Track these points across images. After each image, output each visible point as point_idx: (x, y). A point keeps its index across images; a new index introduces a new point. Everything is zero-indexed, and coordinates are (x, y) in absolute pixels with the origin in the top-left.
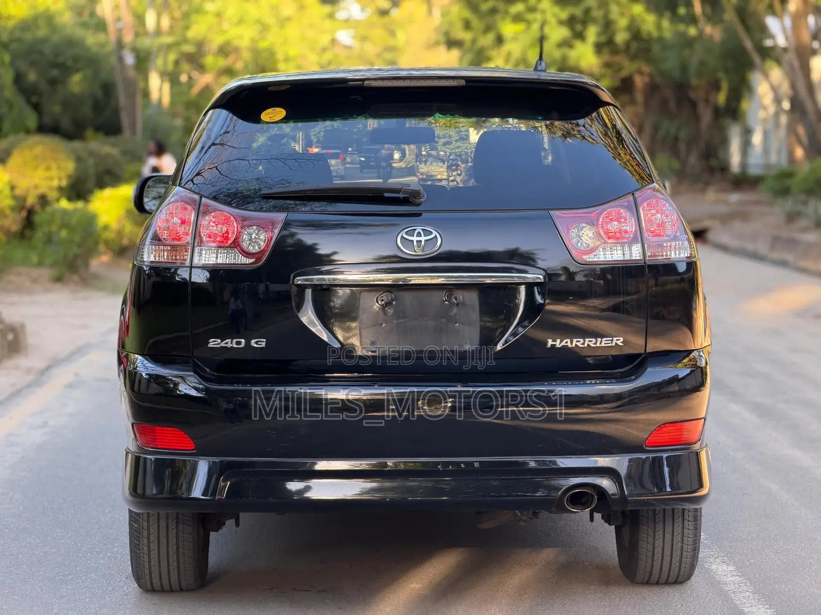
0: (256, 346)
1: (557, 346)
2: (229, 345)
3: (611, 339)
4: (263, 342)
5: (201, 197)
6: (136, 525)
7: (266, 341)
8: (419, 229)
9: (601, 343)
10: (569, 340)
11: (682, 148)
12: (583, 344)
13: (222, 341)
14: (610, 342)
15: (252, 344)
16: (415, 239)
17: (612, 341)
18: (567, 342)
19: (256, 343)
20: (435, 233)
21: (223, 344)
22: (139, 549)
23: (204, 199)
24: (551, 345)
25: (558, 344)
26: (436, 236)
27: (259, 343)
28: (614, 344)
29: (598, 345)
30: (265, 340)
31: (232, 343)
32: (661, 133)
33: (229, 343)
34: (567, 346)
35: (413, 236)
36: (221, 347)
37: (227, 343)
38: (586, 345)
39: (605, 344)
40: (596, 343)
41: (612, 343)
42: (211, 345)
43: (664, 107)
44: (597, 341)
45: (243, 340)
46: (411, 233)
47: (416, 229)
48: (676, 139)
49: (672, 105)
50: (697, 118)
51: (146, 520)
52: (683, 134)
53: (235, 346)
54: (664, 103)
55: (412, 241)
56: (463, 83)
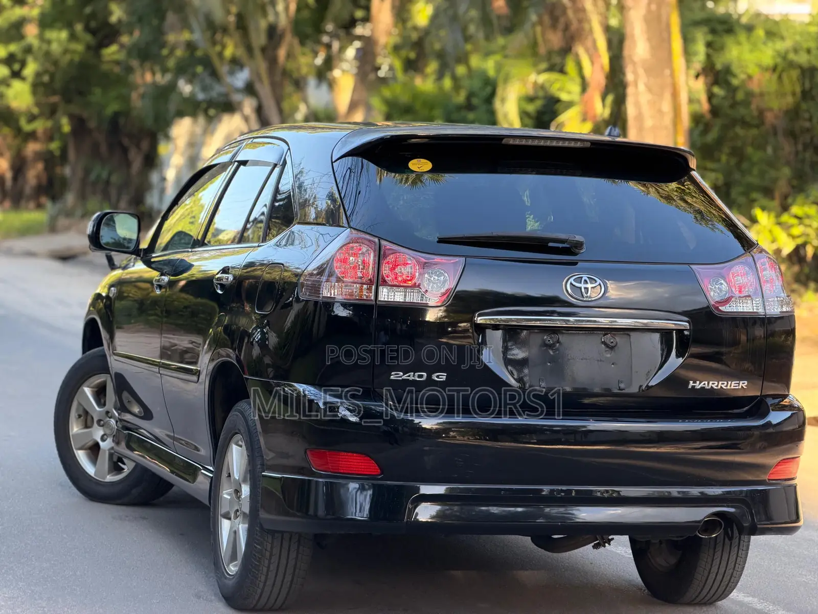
0: (436, 379)
1: (696, 387)
2: (411, 378)
3: (738, 382)
4: (444, 376)
5: (379, 240)
6: (259, 547)
7: (446, 376)
8: (585, 277)
9: (730, 386)
10: (706, 382)
11: (113, 192)
12: (717, 386)
13: (404, 375)
14: (737, 385)
15: (433, 378)
16: (582, 286)
17: (739, 384)
18: (704, 384)
19: (438, 377)
20: (599, 281)
21: (405, 377)
22: (258, 571)
23: (383, 243)
24: (692, 386)
25: (698, 386)
26: (600, 284)
27: (440, 377)
28: (740, 387)
29: (728, 387)
30: (446, 374)
31: (414, 376)
32: (93, 177)
33: (412, 376)
34: (704, 387)
35: (581, 283)
36: (402, 379)
37: (409, 376)
38: (719, 387)
39: (734, 386)
40: (727, 386)
41: (739, 386)
42: (392, 377)
43: (95, 152)
44: (728, 383)
45: (425, 374)
46: (579, 280)
47: (582, 277)
48: (108, 183)
49: (104, 148)
50: (128, 164)
51: (270, 542)
52: (115, 179)
53: (418, 379)
54: (95, 148)
55: (580, 288)
56: (588, 145)
